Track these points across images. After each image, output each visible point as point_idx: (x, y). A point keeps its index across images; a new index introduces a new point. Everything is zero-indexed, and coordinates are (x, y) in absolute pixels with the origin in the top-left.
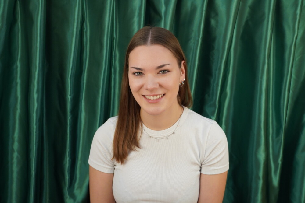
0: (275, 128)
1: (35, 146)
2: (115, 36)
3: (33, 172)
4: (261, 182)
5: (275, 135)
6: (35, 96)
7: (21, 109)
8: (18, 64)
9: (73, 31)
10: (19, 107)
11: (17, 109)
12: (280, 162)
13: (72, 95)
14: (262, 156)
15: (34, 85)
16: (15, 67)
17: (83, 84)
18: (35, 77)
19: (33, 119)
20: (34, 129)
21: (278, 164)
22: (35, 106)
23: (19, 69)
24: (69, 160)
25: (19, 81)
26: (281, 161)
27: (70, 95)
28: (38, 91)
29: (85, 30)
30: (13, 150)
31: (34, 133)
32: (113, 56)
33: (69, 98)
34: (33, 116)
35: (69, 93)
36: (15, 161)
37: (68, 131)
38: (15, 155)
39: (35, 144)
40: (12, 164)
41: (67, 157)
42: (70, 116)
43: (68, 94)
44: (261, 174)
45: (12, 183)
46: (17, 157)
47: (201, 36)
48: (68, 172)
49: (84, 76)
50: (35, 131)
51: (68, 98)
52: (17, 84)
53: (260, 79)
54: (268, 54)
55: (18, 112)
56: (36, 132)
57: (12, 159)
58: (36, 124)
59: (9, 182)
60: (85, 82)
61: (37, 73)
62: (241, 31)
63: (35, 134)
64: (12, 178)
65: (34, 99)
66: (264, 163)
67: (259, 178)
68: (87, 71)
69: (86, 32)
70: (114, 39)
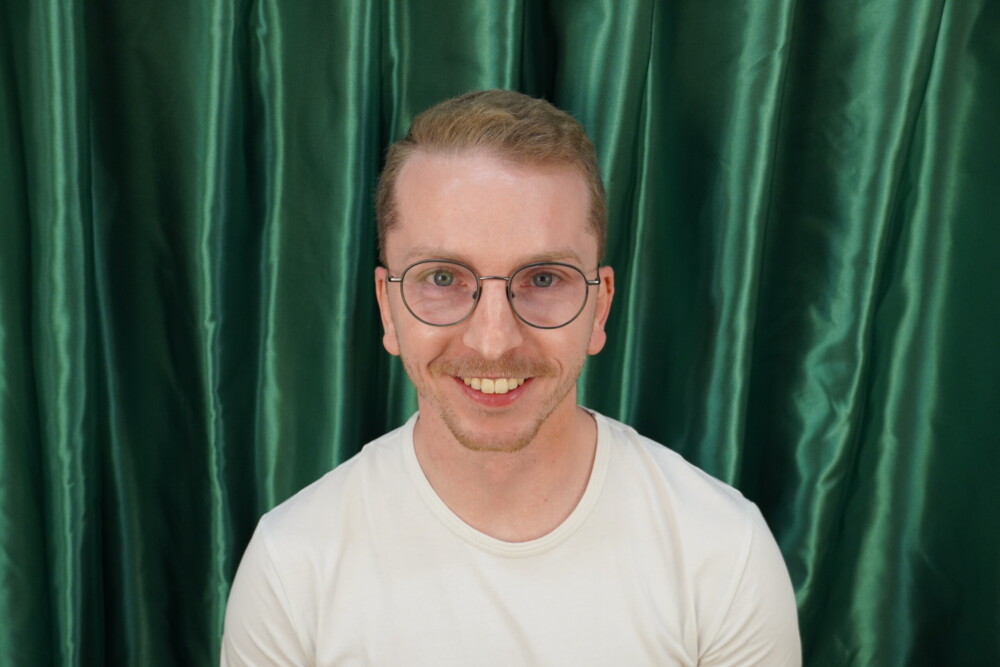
2: (394, 52)
6: (61, 322)
13: (220, 318)
15: (52, 281)
17: (269, 268)
18: (53, 245)
19: (57, 424)
20: (60, 463)
27: (213, 318)
29: (261, 31)
31: (62, 485)
33: (209, 327)
35: (208, 311)
37: (214, 469)
39: (72, 530)
42: (216, 407)
43: (204, 314)
47: (782, 39)
49: (269, 235)
50: (66, 475)
51: (206, 331)
56: (72, 480)
58: (70, 445)
60: (275, 259)
65: (55, 340)
68: (282, 217)
69: (268, 38)
70: (390, 66)
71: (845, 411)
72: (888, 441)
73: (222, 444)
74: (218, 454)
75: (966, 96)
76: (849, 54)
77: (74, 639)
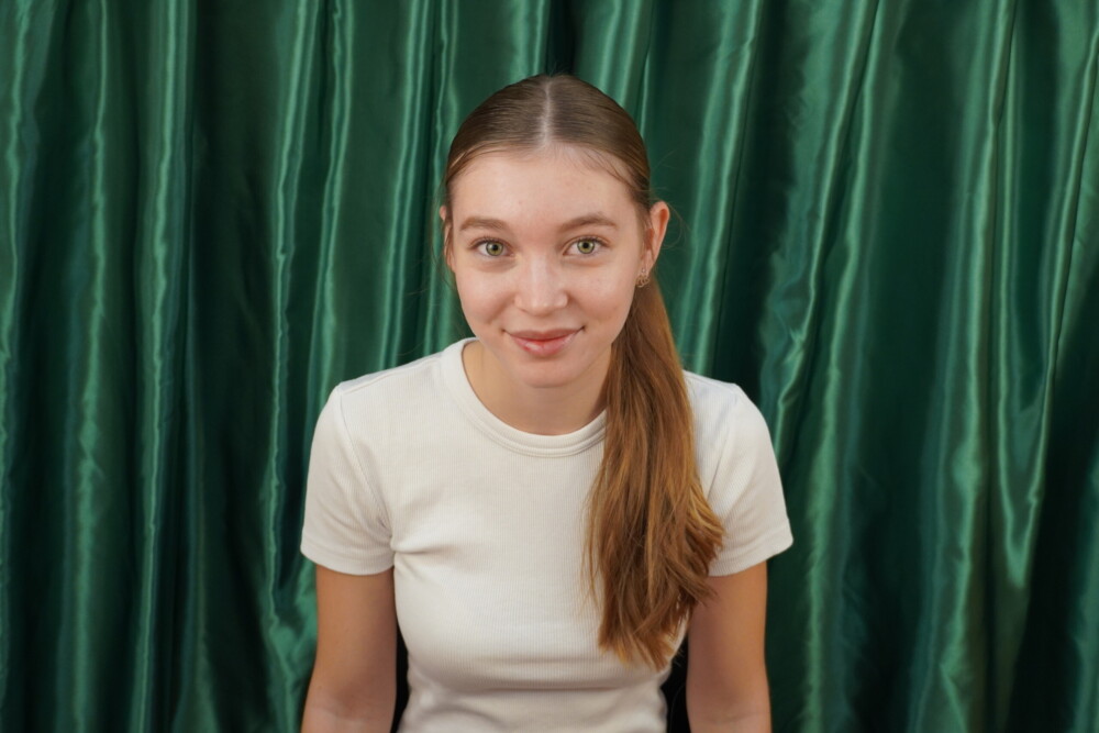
0: (1018, 377)
1: (157, 431)
2: (444, 37)
3: (152, 528)
4: (965, 569)
5: (1017, 403)
6: (159, 250)
7: (107, 303)
8: (99, 136)
9: (295, 16)
10: (99, 293)
11: (91, 302)
12: (1033, 500)
13: (291, 252)
14: (968, 475)
15: (155, 212)
16: (85, 147)
18: (158, 181)
19: (152, 334)
20: (153, 369)
21: (1028, 507)
22: (159, 287)
23: (100, 156)
24: (278, 488)
25: (100, 198)
26: (1039, 494)
27: (284, 251)
28: (168, 235)
29: (337, 17)
30: (78, 452)
31: (154, 386)
32: (439, 112)
33: (280, 259)
34: (152, 326)
35: (280, 243)
36: (86, 488)
37: (277, 381)
38: (88, 467)
39: (160, 426)
40: (76, 500)
41: (271, 477)
42: (282, 327)
43: (276, 247)
44: (966, 540)
45: (75, 568)
46: (94, 476)
47: (751, 33)
48: (275, 529)
50: (157, 377)
51: (277, 262)
52: (93, 210)
53: (966, 195)
54: (996, 100)
55: (98, 312)
56: (162, 382)
57: (76, 480)
58: (162, 353)
59: (67, 563)
60: (336, 203)
61: (165, 167)
62: (901, 20)
63: (158, 389)
64: (75, 552)
65: (154, 262)
66: (978, 502)
67: (957, 553)
68: (345, 167)
69: (343, 21)
70: (441, 47)
71: (800, 337)
72: (834, 374)
73: (286, 360)
74: (281, 367)
75: (894, 88)
76: (803, 52)
77: (155, 522)
